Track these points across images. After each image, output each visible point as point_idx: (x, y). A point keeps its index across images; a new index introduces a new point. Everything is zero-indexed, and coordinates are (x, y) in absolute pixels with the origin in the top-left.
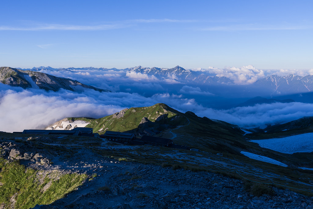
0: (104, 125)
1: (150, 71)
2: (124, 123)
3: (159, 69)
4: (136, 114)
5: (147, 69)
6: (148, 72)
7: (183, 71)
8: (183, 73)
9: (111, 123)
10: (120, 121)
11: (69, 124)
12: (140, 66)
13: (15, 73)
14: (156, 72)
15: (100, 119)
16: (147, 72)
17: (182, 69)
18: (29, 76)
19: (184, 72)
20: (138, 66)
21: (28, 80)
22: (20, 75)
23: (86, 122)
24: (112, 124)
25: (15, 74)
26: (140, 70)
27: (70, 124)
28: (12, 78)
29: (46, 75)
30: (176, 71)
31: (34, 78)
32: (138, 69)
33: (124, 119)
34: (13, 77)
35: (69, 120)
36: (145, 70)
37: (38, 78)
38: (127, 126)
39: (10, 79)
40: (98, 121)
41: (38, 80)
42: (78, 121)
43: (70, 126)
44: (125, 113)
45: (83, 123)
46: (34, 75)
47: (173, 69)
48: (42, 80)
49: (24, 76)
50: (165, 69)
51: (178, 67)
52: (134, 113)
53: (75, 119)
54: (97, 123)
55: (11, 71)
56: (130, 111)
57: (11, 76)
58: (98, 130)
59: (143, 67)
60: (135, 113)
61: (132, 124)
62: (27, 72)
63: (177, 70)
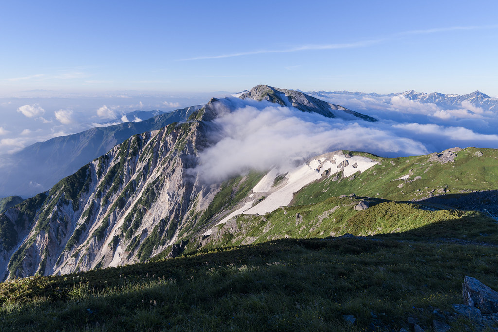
0: (410, 171)
1: (427, 97)
2: (457, 174)
3: (443, 95)
4: (484, 160)
5: (422, 95)
6: (425, 99)
7: (486, 99)
8: (485, 102)
9: (427, 170)
10: (446, 168)
11: (345, 159)
12: (413, 91)
13: (271, 91)
14: (437, 100)
15: (398, 159)
16: (422, 99)
17: (485, 96)
18: (286, 95)
19: (488, 101)
20: (409, 90)
21: (284, 100)
22: (277, 94)
23: (371, 160)
24: (429, 172)
25: (272, 93)
26: (413, 96)
27: (347, 159)
28: (268, 97)
29: (303, 96)
30: (472, 98)
31: (290, 98)
32: (409, 94)
33: (456, 166)
34: (270, 96)
35: (344, 153)
36: (419, 97)
37: (294, 98)
38: (465, 180)
39: (267, 98)
40: (395, 162)
41: (294, 101)
42: (359, 157)
43: (347, 163)
44: (456, 155)
45: (367, 162)
46: (291, 94)
47: (468, 95)
48: (299, 101)
49: (281, 95)
50: (452, 96)
51: (478, 93)
52: (479, 158)
53: (354, 153)
54: (394, 164)
55: (267, 90)
56: (469, 154)
57: (268, 95)
58: (398, 176)
59: (417, 92)
60: (481, 159)
61: (476, 177)
62: (284, 92)
63: (474, 97)
